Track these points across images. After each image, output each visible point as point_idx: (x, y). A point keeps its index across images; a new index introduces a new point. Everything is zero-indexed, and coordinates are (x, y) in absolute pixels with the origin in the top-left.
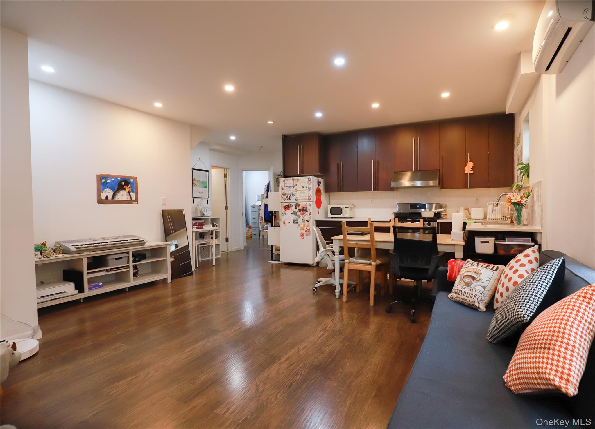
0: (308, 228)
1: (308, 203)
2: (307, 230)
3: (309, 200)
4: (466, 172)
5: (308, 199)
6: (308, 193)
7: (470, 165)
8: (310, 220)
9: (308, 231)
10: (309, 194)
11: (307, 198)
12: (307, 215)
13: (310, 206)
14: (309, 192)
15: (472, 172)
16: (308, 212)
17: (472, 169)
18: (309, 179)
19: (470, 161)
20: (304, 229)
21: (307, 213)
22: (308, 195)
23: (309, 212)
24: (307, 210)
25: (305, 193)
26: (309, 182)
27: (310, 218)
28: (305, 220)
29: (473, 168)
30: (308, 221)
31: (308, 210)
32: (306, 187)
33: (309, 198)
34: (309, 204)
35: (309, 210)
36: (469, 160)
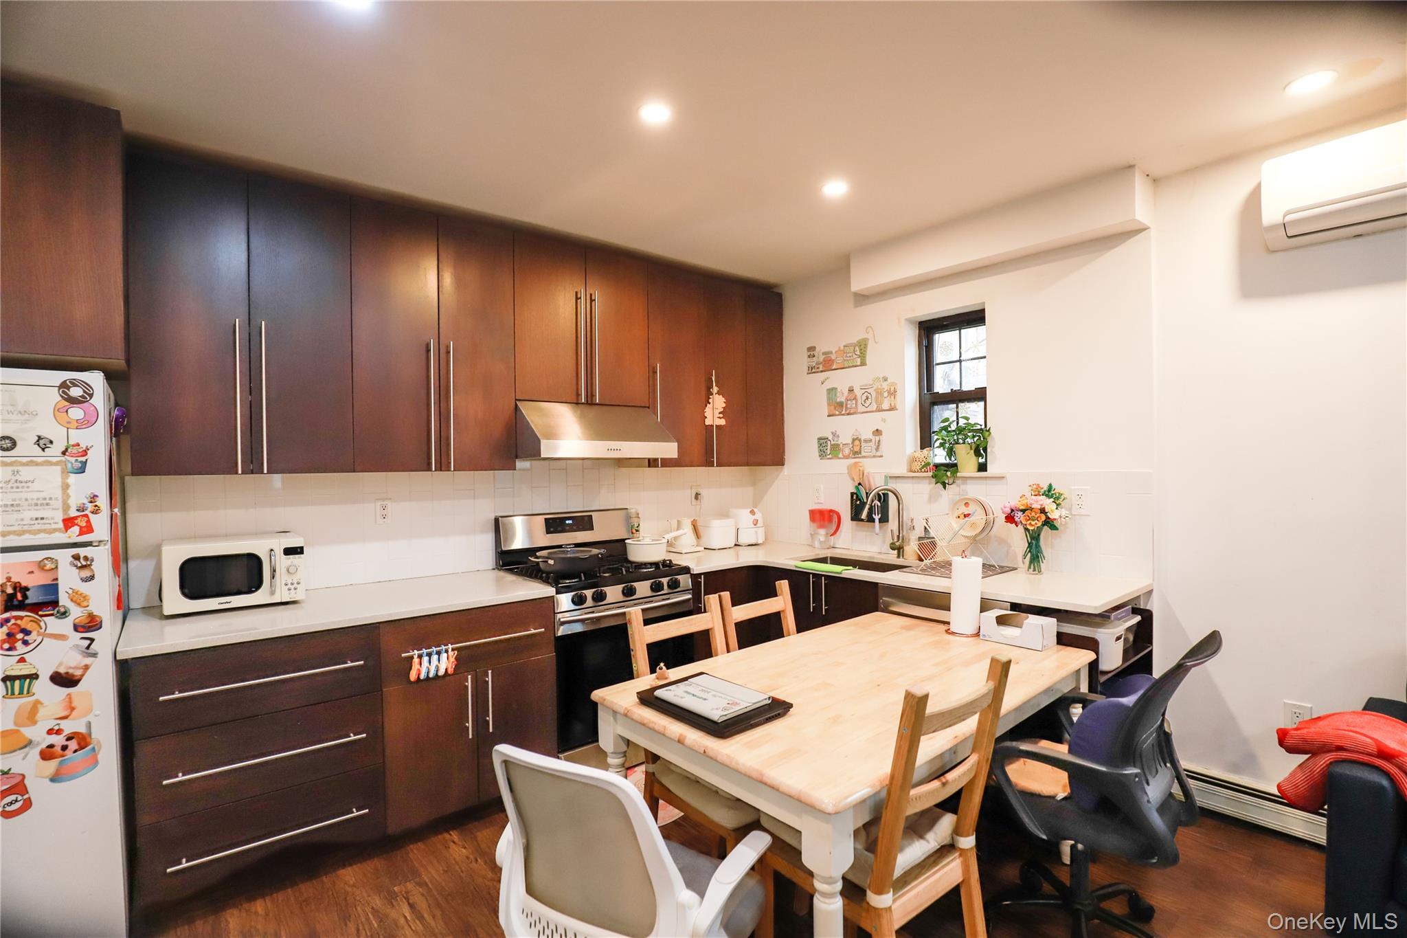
0: (69, 727)
1: (64, 556)
2: (58, 740)
3: (76, 529)
4: (708, 422)
5: (61, 525)
6: (65, 487)
7: (718, 402)
8: (86, 667)
9: (73, 745)
10: (70, 491)
11: (59, 517)
12: (61, 637)
13: (85, 573)
14: (72, 479)
15: (722, 422)
16: (64, 614)
17: (721, 415)
18: (76, 392)
19: (718, 393)
20: (29, 743)
21: (53, 624)
22: (66, 496)
23: (76, 613)
24: (55, 603)
25: (34, 486)
26: (76, 413)
27: (94, 655)
28: (34, 677)
29: (724, 413)
30: (64, 680)
31: (64, 600)
32: (43, 443)
33: (69, 523)
34: (76, 557)
35: (79, 599)
36: (715, 389)
